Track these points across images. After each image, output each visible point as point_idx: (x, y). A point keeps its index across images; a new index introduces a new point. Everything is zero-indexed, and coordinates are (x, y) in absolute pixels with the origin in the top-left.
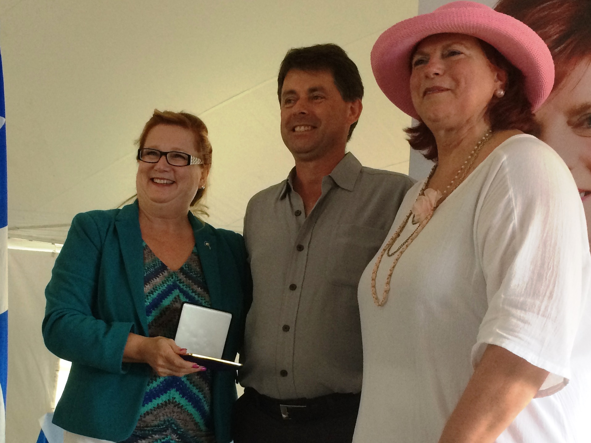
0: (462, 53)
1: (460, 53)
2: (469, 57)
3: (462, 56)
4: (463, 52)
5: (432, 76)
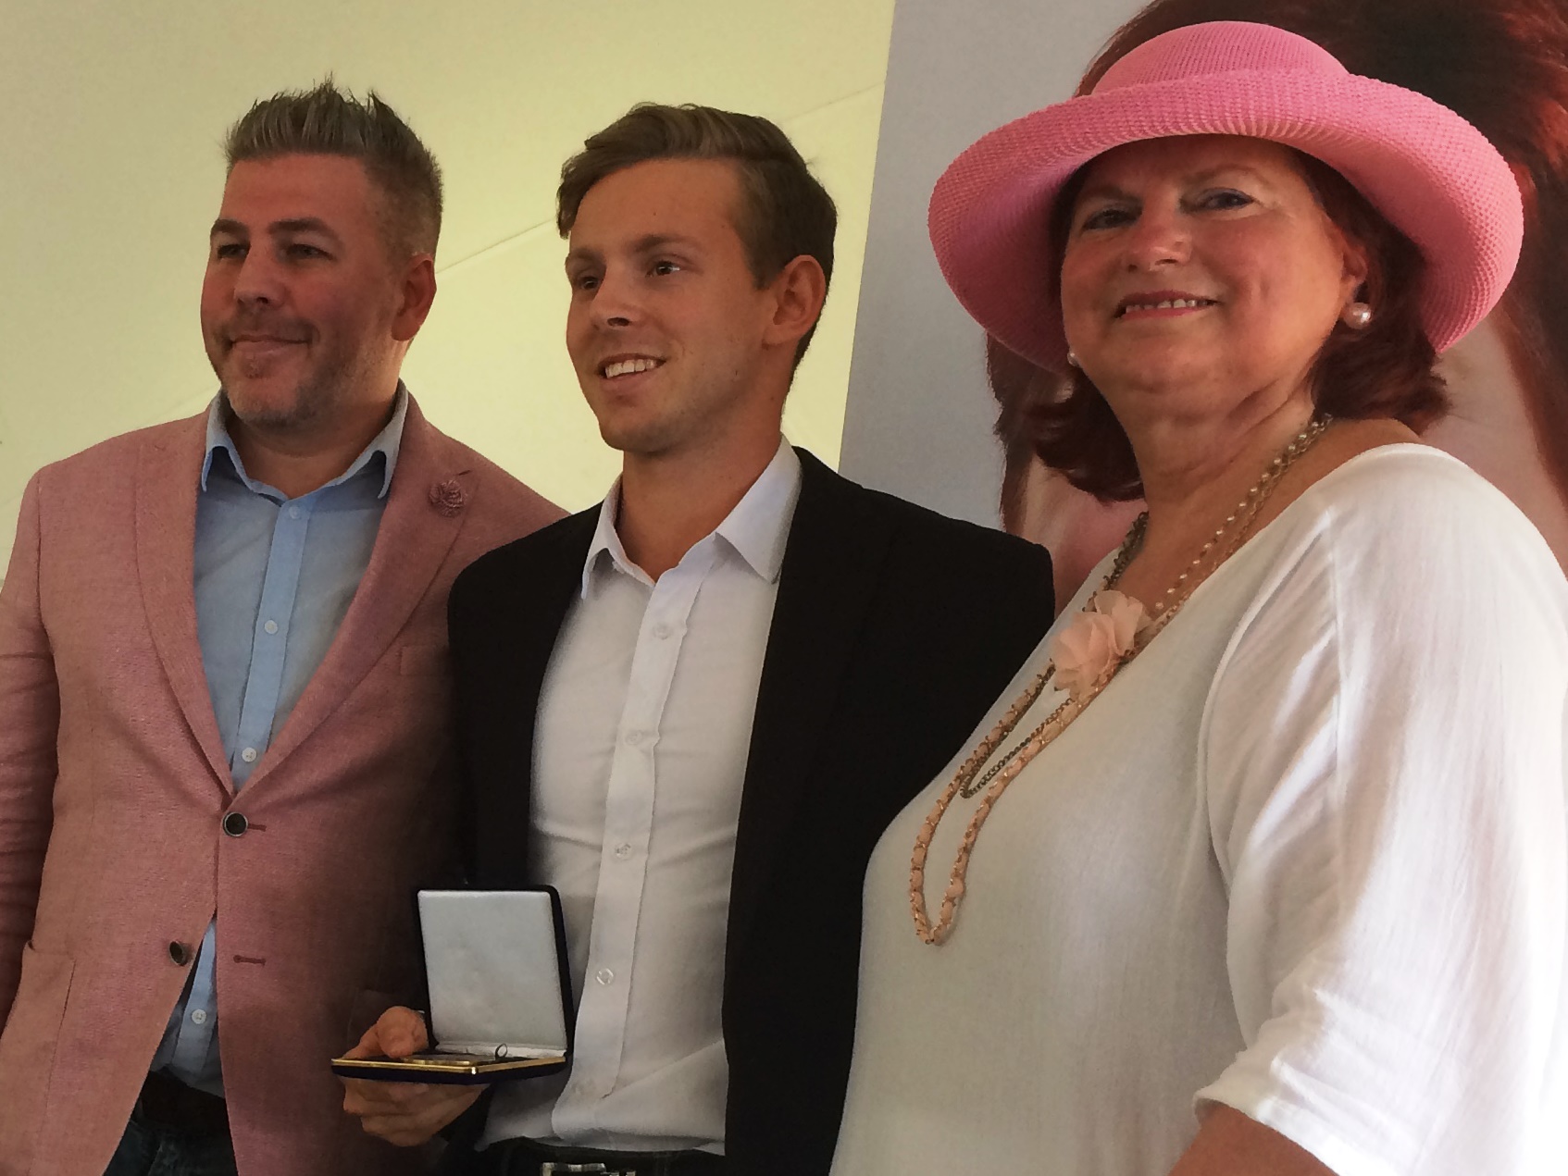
0: (1251, 201)
4: (1254, 197)
5: (1153, 267)
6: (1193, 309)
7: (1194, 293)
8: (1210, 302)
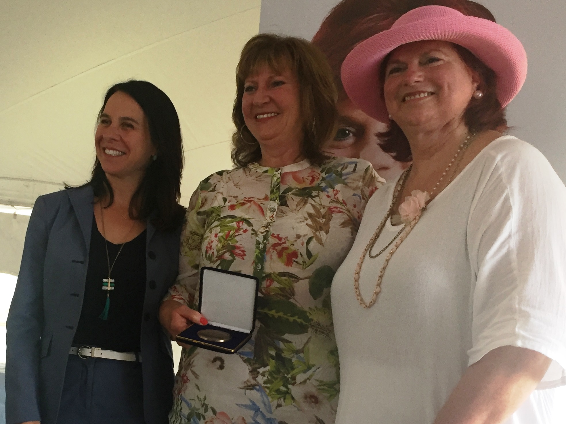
0: (441, 60)
1: (438, 60)
2: (449, 63)
3: (440, 63)
6: (427, 97)
7: (427, 90)
8: (432, 93)
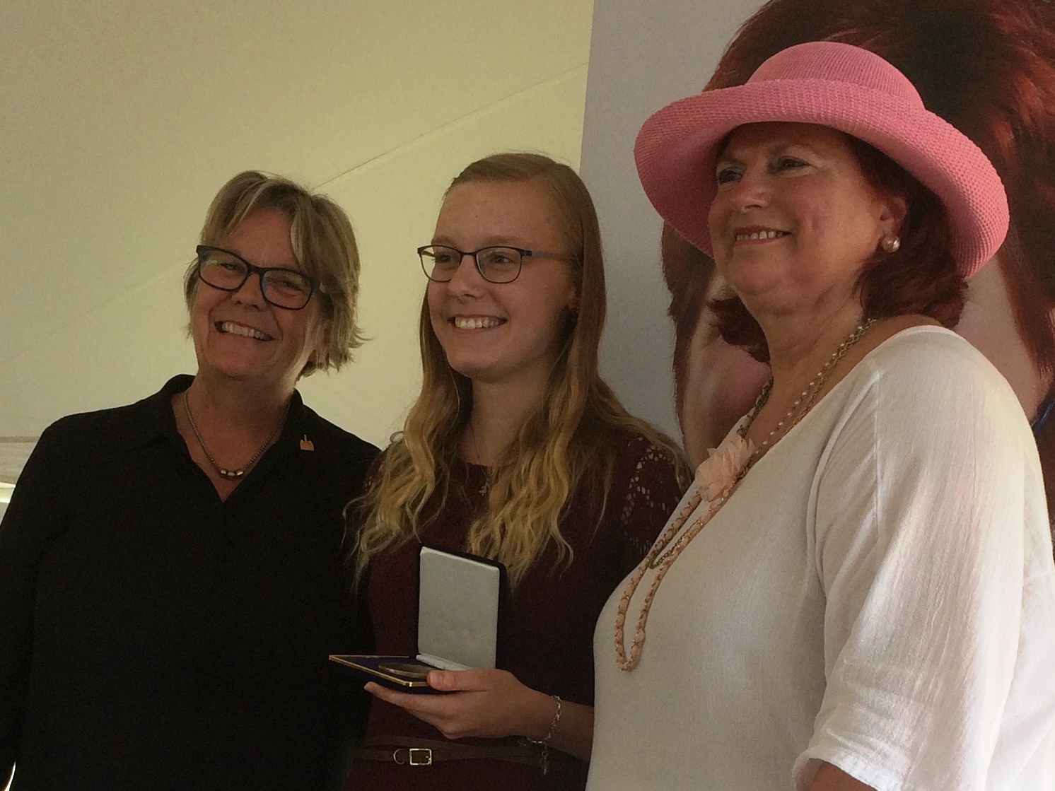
0: (809, 165)
1: (803, 164)
4: (810, 163)
5: (745, 211)
6: (772, 239)
7: (772, 227)
8: (785, 234)
